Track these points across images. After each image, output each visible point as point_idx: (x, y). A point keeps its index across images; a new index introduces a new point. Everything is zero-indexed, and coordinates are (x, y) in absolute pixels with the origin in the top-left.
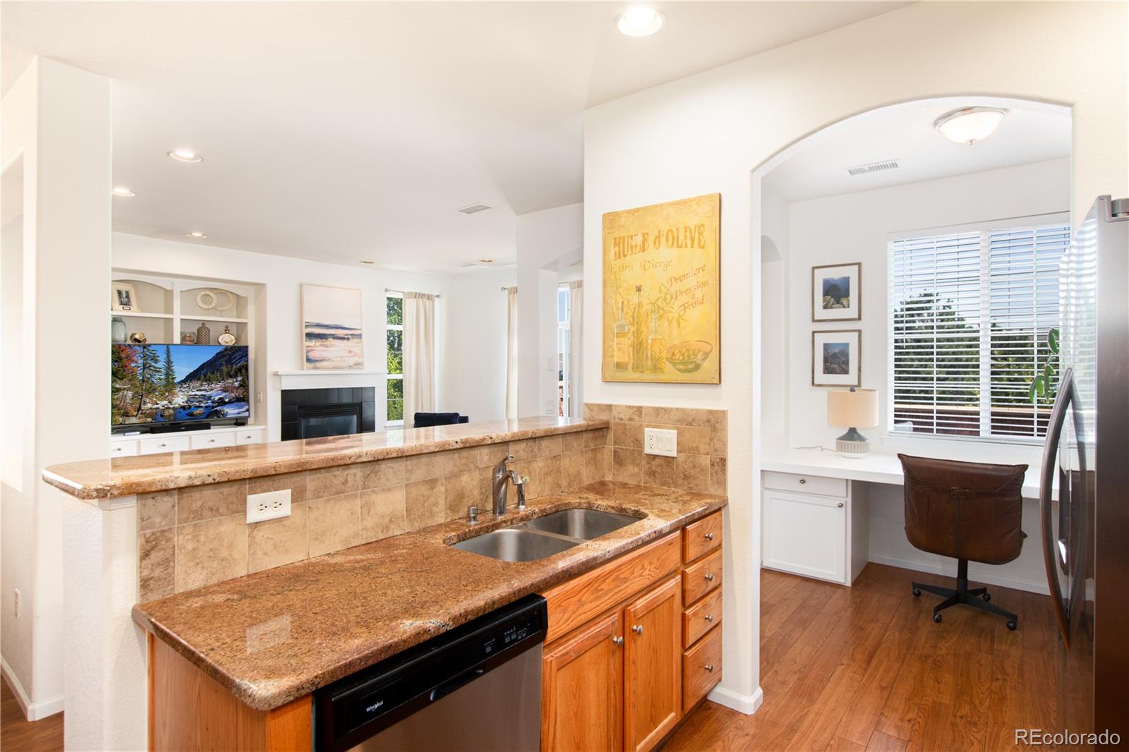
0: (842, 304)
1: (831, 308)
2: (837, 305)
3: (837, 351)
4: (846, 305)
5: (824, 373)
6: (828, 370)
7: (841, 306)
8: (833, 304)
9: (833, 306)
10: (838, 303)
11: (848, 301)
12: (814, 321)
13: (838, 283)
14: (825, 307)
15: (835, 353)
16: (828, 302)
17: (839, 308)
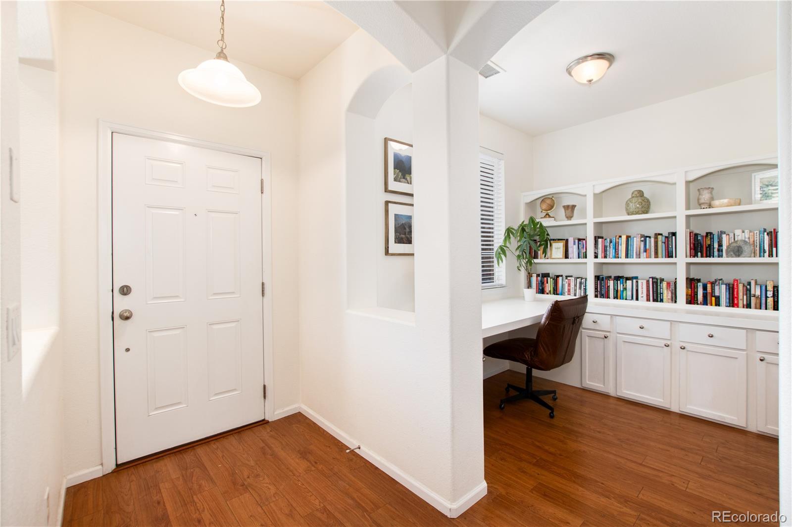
0: (406, 179)
1: (400, 181)
2: (404, 180)
3: (404, 222)
4: (409, 182)
5: (395, 242)
6: (399, 240)
7: (406, 181)
8: (401, 178)
9: (401, 180)
10: (404, 178)
11: (411, 178)
12: (386, 190)
13: (403, 160)
14: (395, 180)
15: (403, 224)
16: (398, 176)
17: (405, 183)
